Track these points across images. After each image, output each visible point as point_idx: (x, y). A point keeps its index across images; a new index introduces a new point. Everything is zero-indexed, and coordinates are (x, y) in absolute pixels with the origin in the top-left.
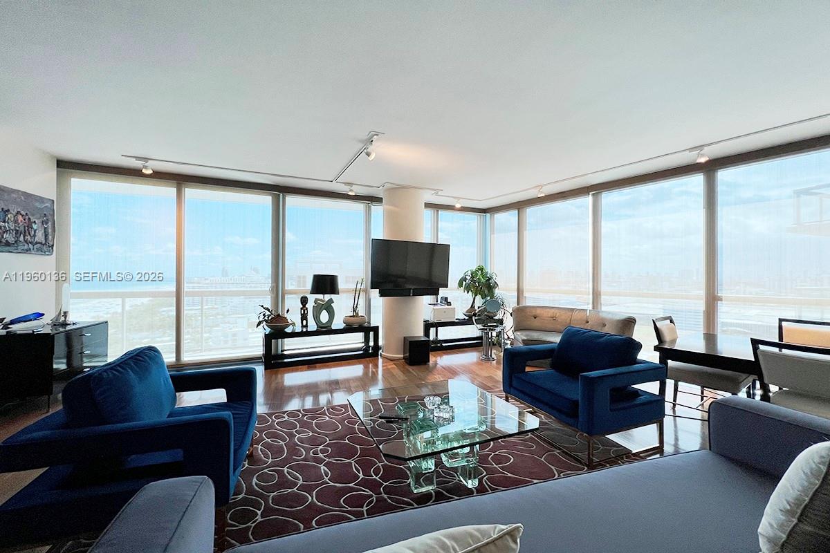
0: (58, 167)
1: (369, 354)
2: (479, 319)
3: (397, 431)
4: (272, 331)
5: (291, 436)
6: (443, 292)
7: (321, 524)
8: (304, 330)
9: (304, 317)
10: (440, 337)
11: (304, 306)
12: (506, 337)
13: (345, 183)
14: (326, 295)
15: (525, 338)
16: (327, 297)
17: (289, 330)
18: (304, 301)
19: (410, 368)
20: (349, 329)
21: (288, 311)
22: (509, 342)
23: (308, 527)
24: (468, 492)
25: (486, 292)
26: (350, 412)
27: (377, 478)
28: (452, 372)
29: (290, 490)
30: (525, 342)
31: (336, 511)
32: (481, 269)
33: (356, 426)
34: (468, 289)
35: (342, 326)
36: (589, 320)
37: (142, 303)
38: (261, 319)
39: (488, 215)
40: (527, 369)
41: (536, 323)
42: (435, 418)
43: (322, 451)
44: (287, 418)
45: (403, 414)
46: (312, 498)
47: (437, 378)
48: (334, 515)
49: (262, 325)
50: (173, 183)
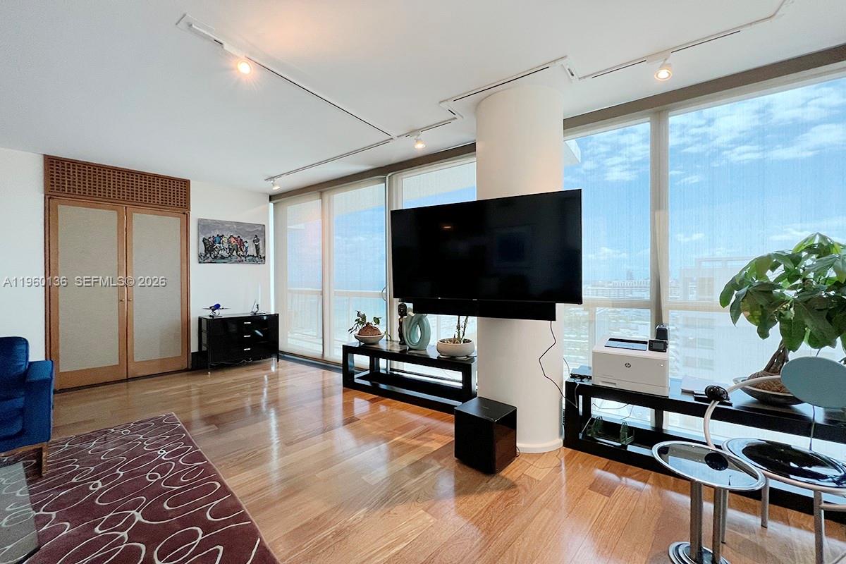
0: (270, 201)
9: (400, 332)
11: (402, 316)
13: (408, 133)
18: (403, 310)
50: (316, 195)
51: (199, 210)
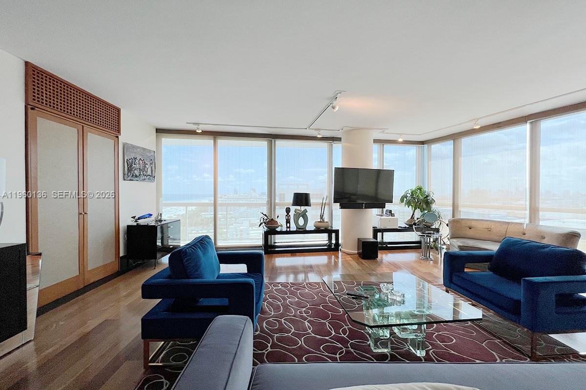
0: (156, 132)
1: (332, 249)
2: (418, 228)
3: (357, 306)
4: (268, 229)
5: (284, 299)
6: (388, 206)
7: (309, 360)
8: (288, 230)
9: (288, 221)
10: (385, 240)
11: (288, 214)
12: (442, 243)
13: (315, 129)
14: (302, 207)
15: (461, 245)
16: (303, 208)
17: (278, 229)
18: (288, 210)
19: (363, 261)
20: (318, 230)
21: (278, 217)
22: (445, 247)
23: (300, 361)
24: (418, 359)
25: (425, 206)
26: (322, 288)
27: (345, 336)
28: (396, 267)
29: (286, 335)
30: (461, 248)
31: (318, 354)
32: (420, 189)
33: (327, 298)
34: (409, 204)
35: (313, 228)
36: (526, 232)
37: (192, 210)
38: (262, 222)
39: (426, 146)
40: (466, 270)
41: (470, 233)
42: (389, 300)
43: (306, 312)
44: (280, 287)
45: (363, 293)
46: (301, 342)
47: (384, 270)
48: (317, 356)
49: (262, 225)
50: (212, 137)
51: (122, 139)
